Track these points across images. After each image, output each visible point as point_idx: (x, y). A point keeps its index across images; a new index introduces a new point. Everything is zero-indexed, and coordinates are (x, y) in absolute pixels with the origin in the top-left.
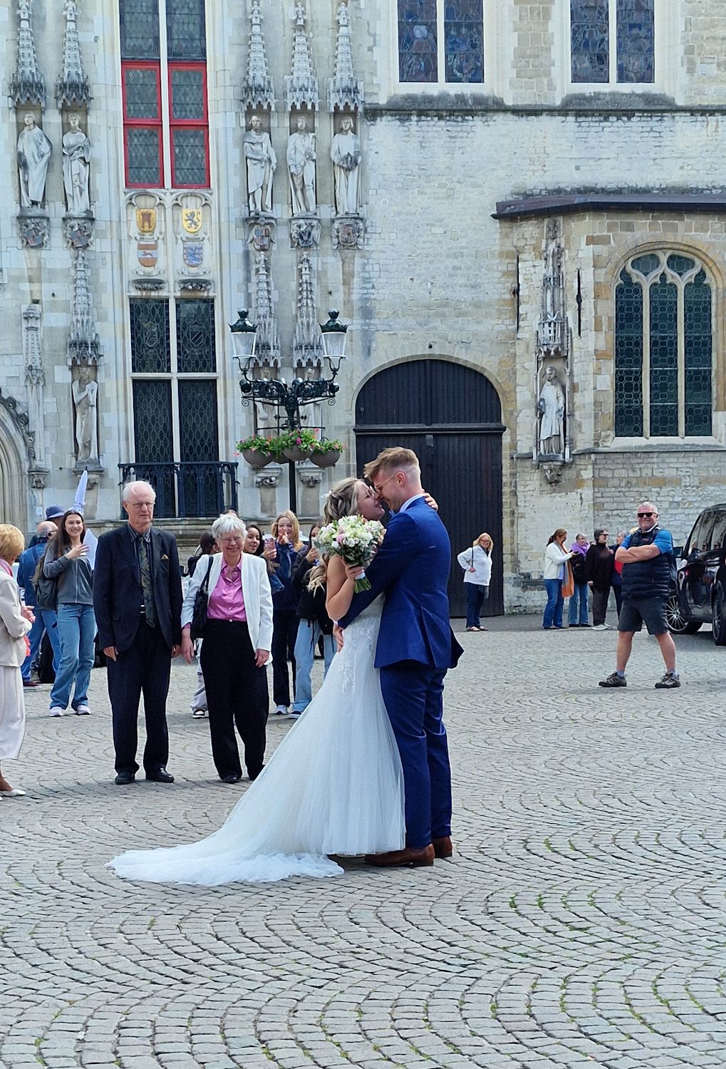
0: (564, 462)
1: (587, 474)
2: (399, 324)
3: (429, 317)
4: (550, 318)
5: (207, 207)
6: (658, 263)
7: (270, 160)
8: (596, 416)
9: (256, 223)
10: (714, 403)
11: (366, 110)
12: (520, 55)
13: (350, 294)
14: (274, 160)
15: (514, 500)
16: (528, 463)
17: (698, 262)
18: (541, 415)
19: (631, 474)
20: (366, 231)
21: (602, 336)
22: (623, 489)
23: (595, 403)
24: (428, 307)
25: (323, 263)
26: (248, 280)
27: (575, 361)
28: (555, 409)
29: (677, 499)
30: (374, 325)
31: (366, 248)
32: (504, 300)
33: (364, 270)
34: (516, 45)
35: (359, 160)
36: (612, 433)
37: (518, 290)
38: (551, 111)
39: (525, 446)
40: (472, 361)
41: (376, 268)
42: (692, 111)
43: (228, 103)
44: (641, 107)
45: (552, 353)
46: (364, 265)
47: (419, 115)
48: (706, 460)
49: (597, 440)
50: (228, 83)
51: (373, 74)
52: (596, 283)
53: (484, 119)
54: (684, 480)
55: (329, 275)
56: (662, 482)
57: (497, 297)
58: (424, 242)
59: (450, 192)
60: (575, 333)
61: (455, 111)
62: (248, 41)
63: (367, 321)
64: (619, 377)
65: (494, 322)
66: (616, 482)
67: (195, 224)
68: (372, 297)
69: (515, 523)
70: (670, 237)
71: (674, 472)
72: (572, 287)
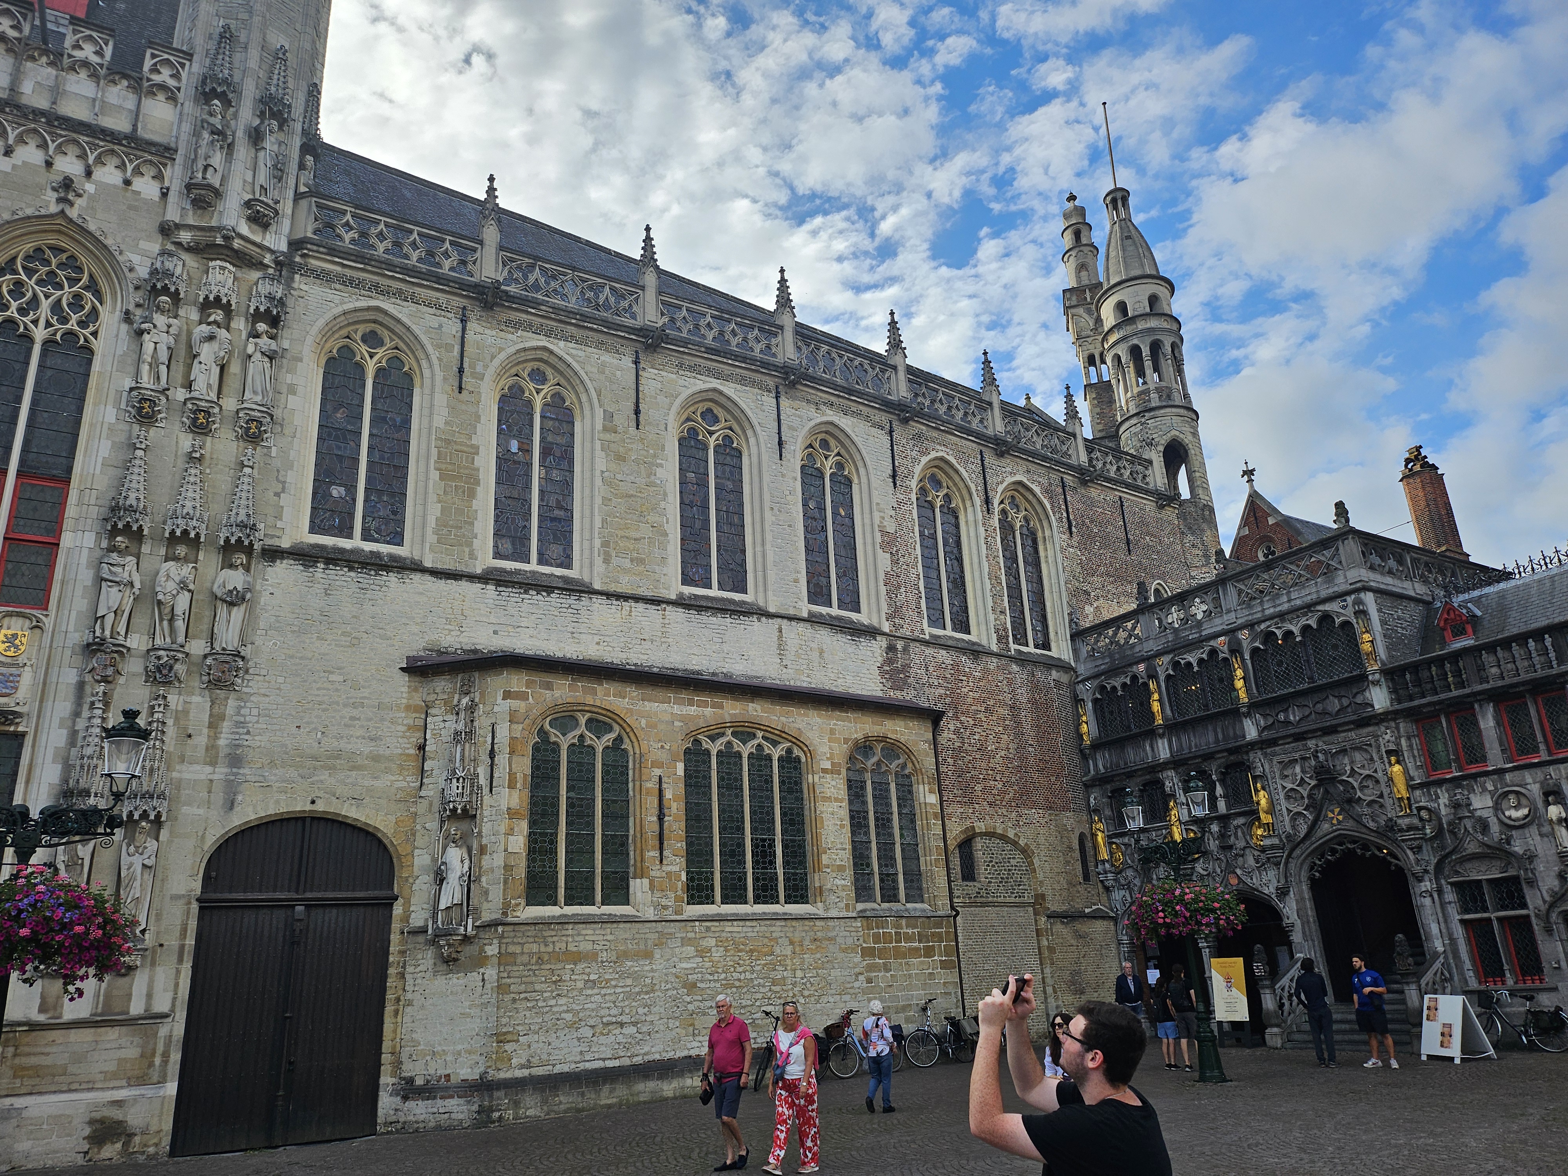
0: (465, 935)
1: (492, 950)
2: (275, 775)
3: (315, 769)
4: (459, 773)
5: (38, 631)
6: (577, 724)
7: (131, 584)
8: (506, 882)
9: (99, 650)
10: (632, 869)
11: (263, 550)
12: (441, 523)
13: (216, 738)
14: (137, 585)
15: (400, 985)
16: (421, 938)
17: (616, 728)
18: (442, 881)
19: (543, 949)
20: (247, 672)
21: (516, 794)
22: (534, 967)
23: (506, 866)
24: (315, 758)
25: (185, 702)
26: (77, 714)
27: (485, 820)
28: (459, 874)
29: (592, 977)
30: (244, 775)
31: (245, 690)
32: (408, 755)
33: (238, 714)
34: (439, 515)
35: (248, 596)
36: (523, 902)
37: (425, 745)
38: (472, 578)
39: (418, 919)
40: (363, 819)
41: (255, 712)
42: (608, 595)
43: (89, 521)
44: (560, 585)
45: (459, 811)
46: (239, 708)
47: (327, 564)
48: (623, 932)
49: (506, 908)
50: (93, 502)
51: (279, 517)
52: (511, 738)
53: (400, 576)
54: (600, 955)
55: (191, 715)
56: (577, 958)
57: (399, 751)
58: (318, 689)
59: (355, 641)
60: (486, 790)
61: (368, 564)
62: (127, 466)
63: (234, 770)
64: (532, 838)
65: (393, 778)
66: (525, 958)
67: (16, 647)
68: (246, 743)
69: (400, 1012)
70: (589, 700)
71: (589, 946)
72: (486, 742)
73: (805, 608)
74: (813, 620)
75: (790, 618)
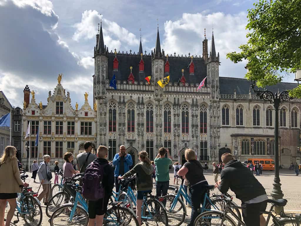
5: (207, 135)
6: (245, 140)
7: (212, 131)
9: (211, 136)
10: (249, 152)
11: (220, 127)
17: (248, 140)
18: (235, 153)
20: (220, 137)
21: (241, 146)
25: (216, 139)
26: (210, 141)
28: (237, 152)
30: (220, 145)
34: (232, 122)
35: (219, 131)
36: (241, 154)
38: (235, 127)
42: (246, 128)
44: (242, 127)
46: (220, 140)
47: (224, 128)
50: (209, 125)
51: (220, 124)
52: (240, 142)
53: (230, 128)
60: (238, 146)
61: (227, 127)
62: (211, 122)
64: (242, 150)
65: (231, 145)
73: (266, 126)
74: (267, 128)
75: (265, 128)
